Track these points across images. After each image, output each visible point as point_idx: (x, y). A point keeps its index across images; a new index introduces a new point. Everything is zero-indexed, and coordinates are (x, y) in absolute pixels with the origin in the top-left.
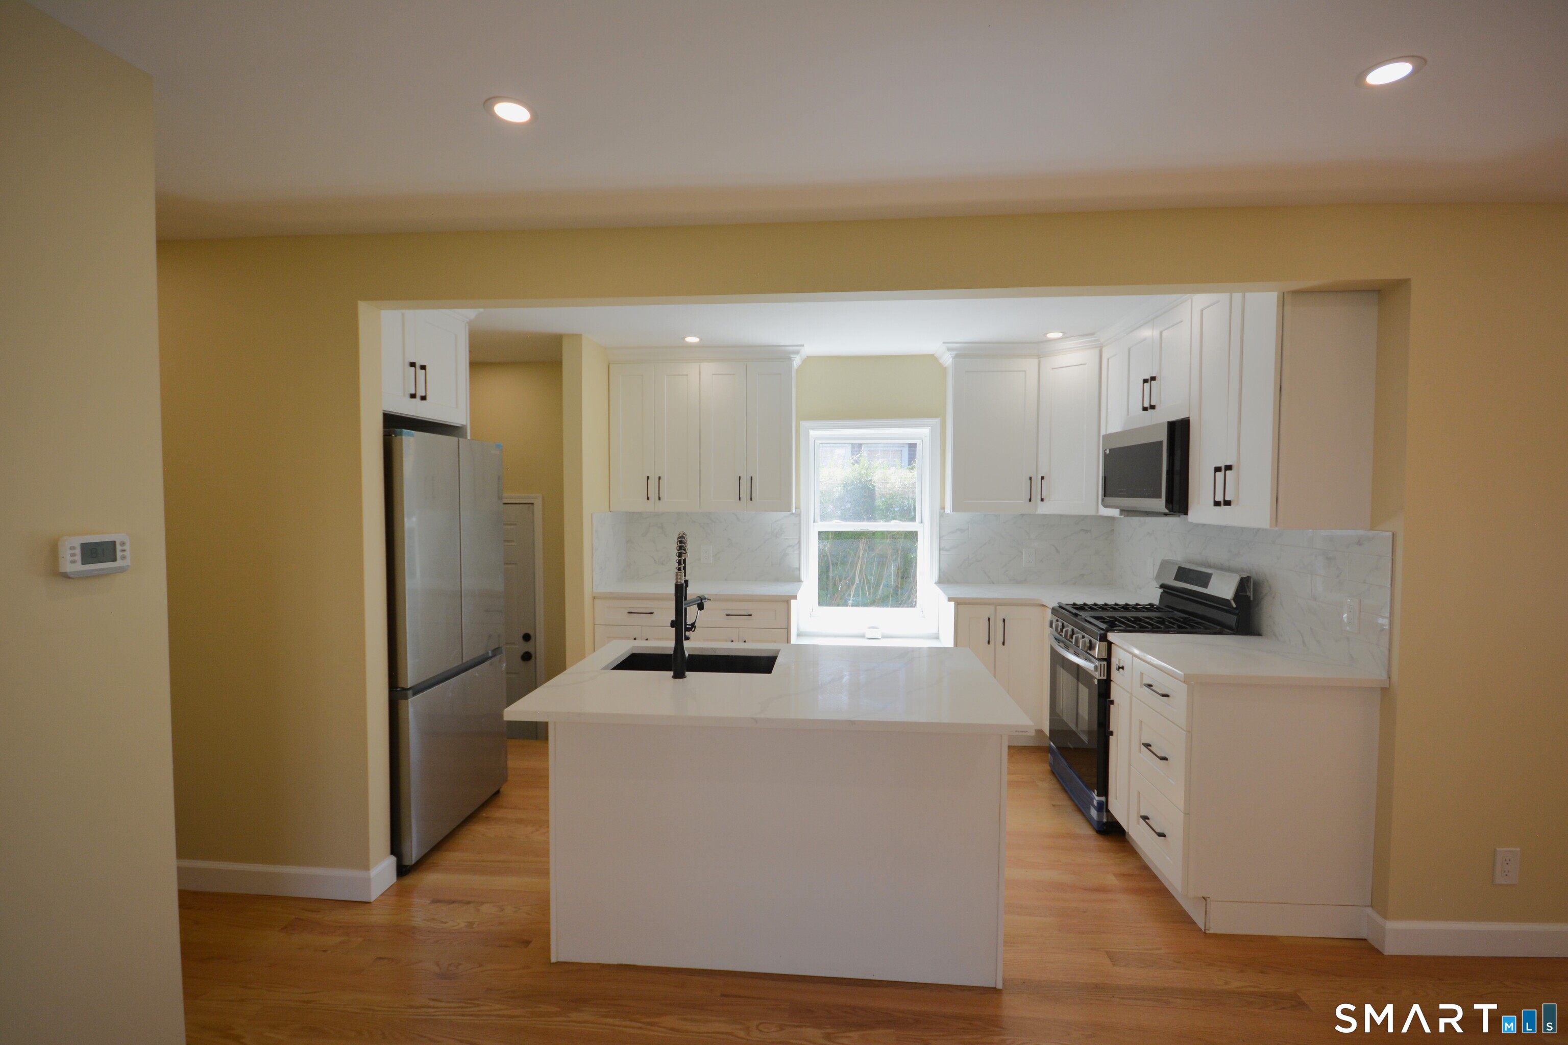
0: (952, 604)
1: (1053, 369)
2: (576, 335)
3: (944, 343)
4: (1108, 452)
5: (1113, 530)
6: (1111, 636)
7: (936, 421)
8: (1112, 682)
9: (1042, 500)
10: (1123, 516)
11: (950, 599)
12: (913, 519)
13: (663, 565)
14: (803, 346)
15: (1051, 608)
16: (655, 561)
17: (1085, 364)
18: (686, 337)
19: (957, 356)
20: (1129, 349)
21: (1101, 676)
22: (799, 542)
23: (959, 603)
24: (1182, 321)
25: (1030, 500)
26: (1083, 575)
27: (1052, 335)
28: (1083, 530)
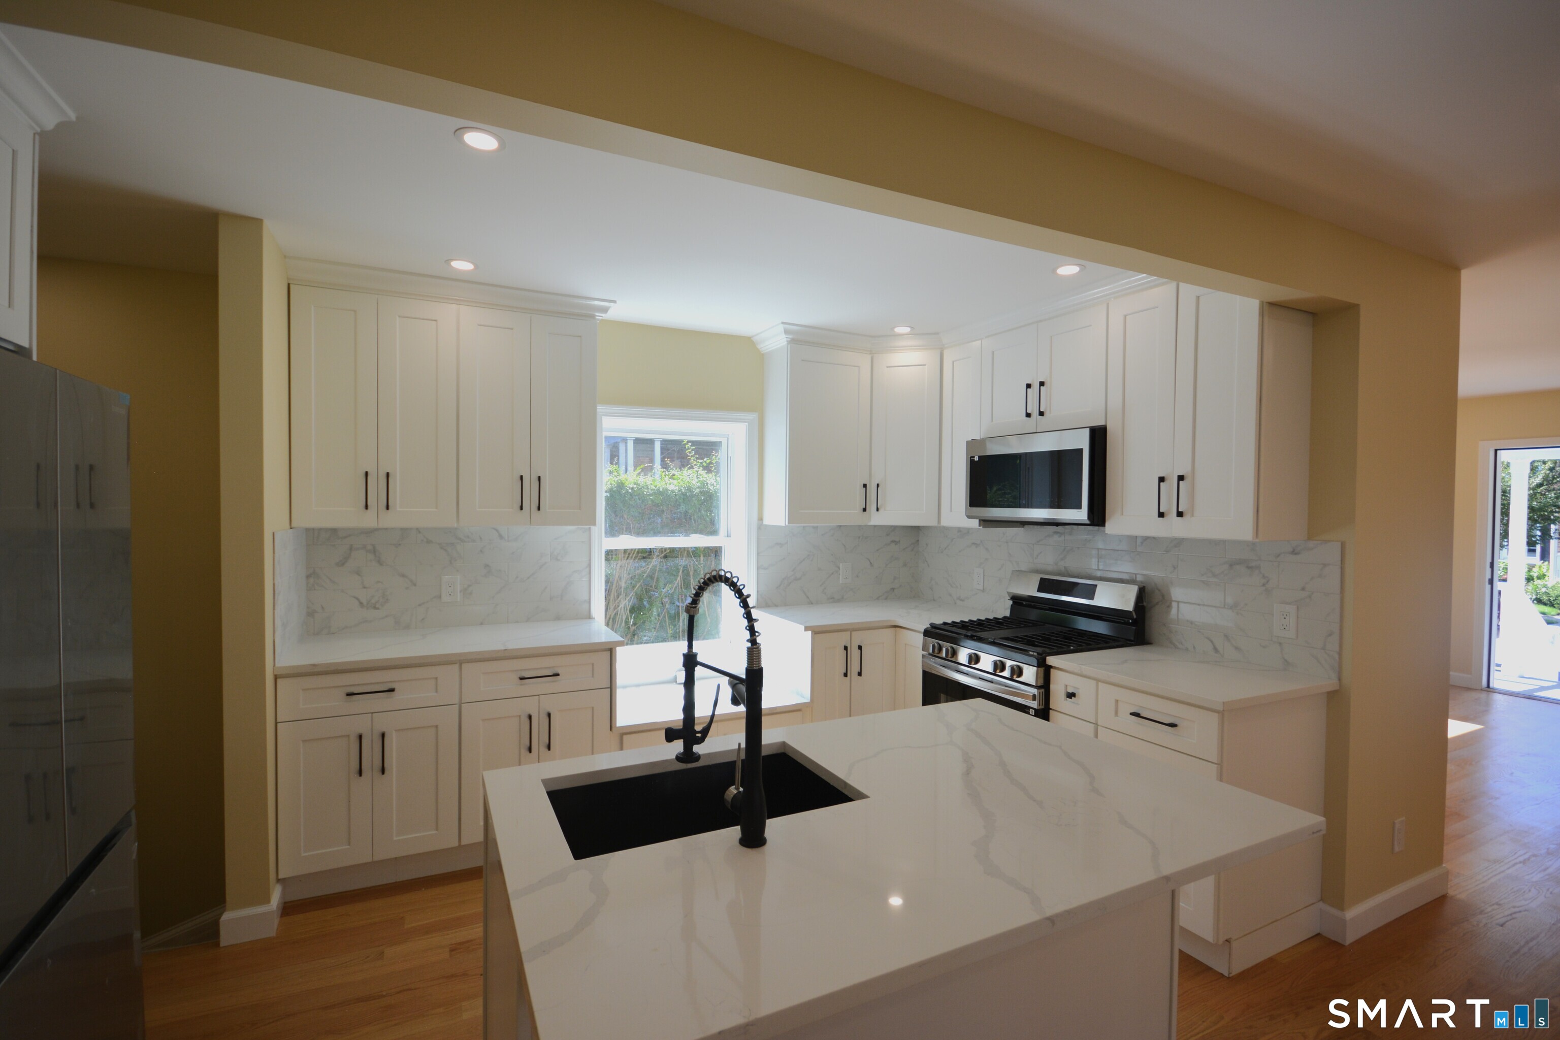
0: (809, 633)
1: (887, 367)
2: (257, 219)
3: (783, 323)
4: (976, 459)
5: (918, 541)
6: (1051, 660)
7: (753, 416)
8: (1050, 711)
9: (878, 510)
10: (981, 527)
11: (807, 629)
12: (714, 532)
13: (375, 608)
14: (615, 302)
15: (923, 631)
16: (361, 603)
17: (925, 365)
18: (452, 260)
19: (793, 342)
20: (993, 352)
21: (1040, 705)
22: (589, 566)
23: (817, 632)
24: (1090, 326)
25: (865, 510)
26: (893, 589)
27: (899, 330)
28: (893, 541)
